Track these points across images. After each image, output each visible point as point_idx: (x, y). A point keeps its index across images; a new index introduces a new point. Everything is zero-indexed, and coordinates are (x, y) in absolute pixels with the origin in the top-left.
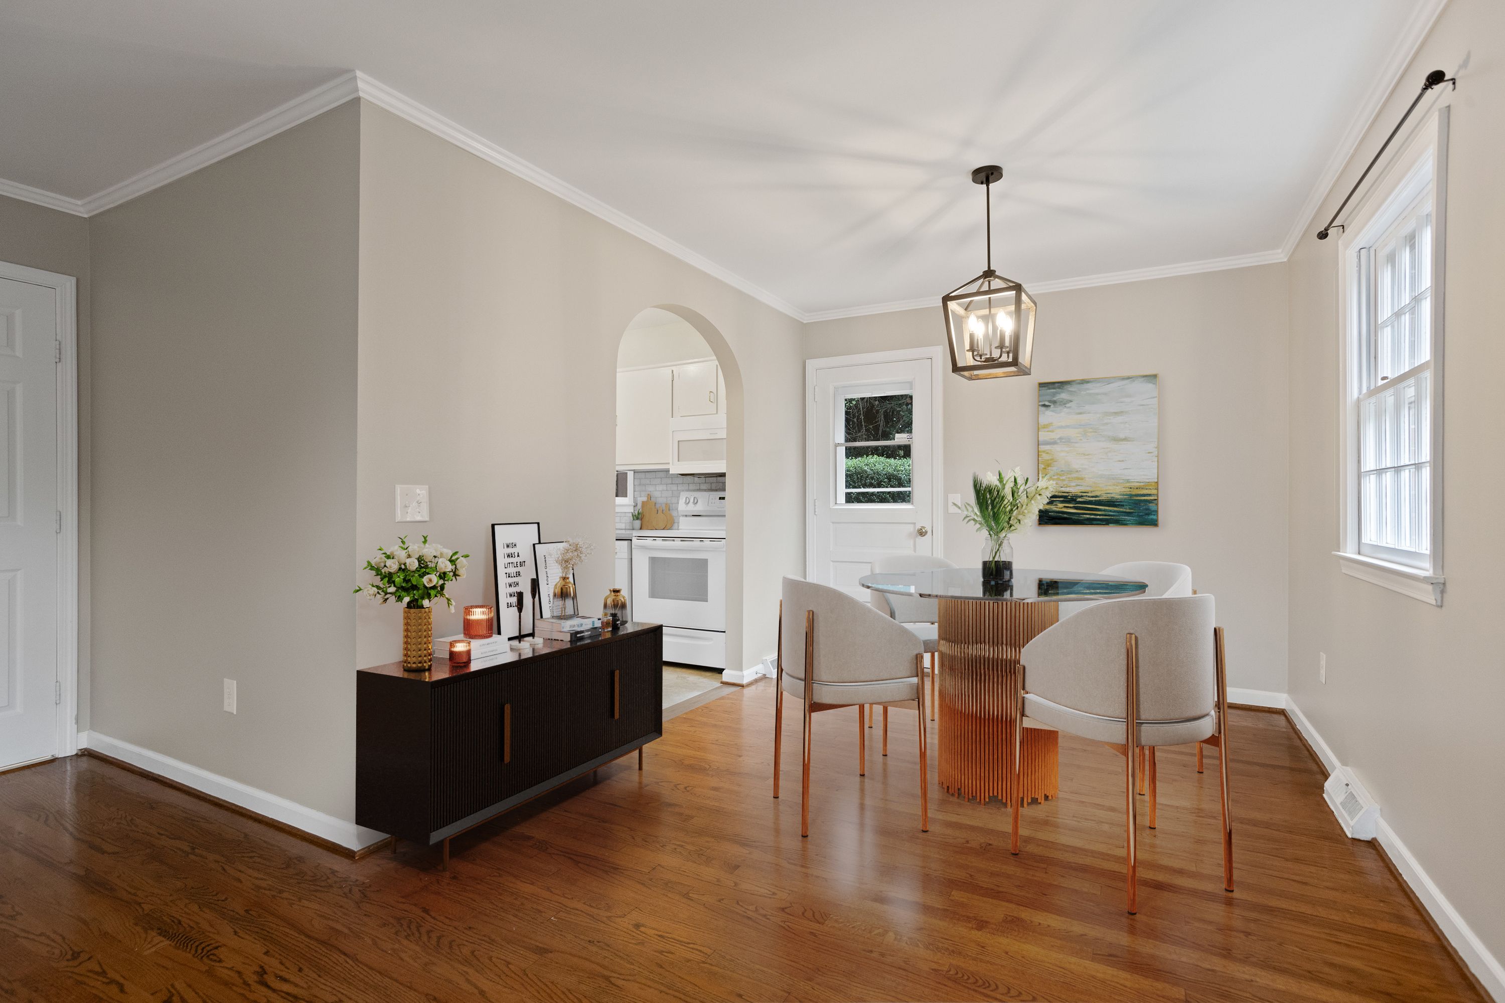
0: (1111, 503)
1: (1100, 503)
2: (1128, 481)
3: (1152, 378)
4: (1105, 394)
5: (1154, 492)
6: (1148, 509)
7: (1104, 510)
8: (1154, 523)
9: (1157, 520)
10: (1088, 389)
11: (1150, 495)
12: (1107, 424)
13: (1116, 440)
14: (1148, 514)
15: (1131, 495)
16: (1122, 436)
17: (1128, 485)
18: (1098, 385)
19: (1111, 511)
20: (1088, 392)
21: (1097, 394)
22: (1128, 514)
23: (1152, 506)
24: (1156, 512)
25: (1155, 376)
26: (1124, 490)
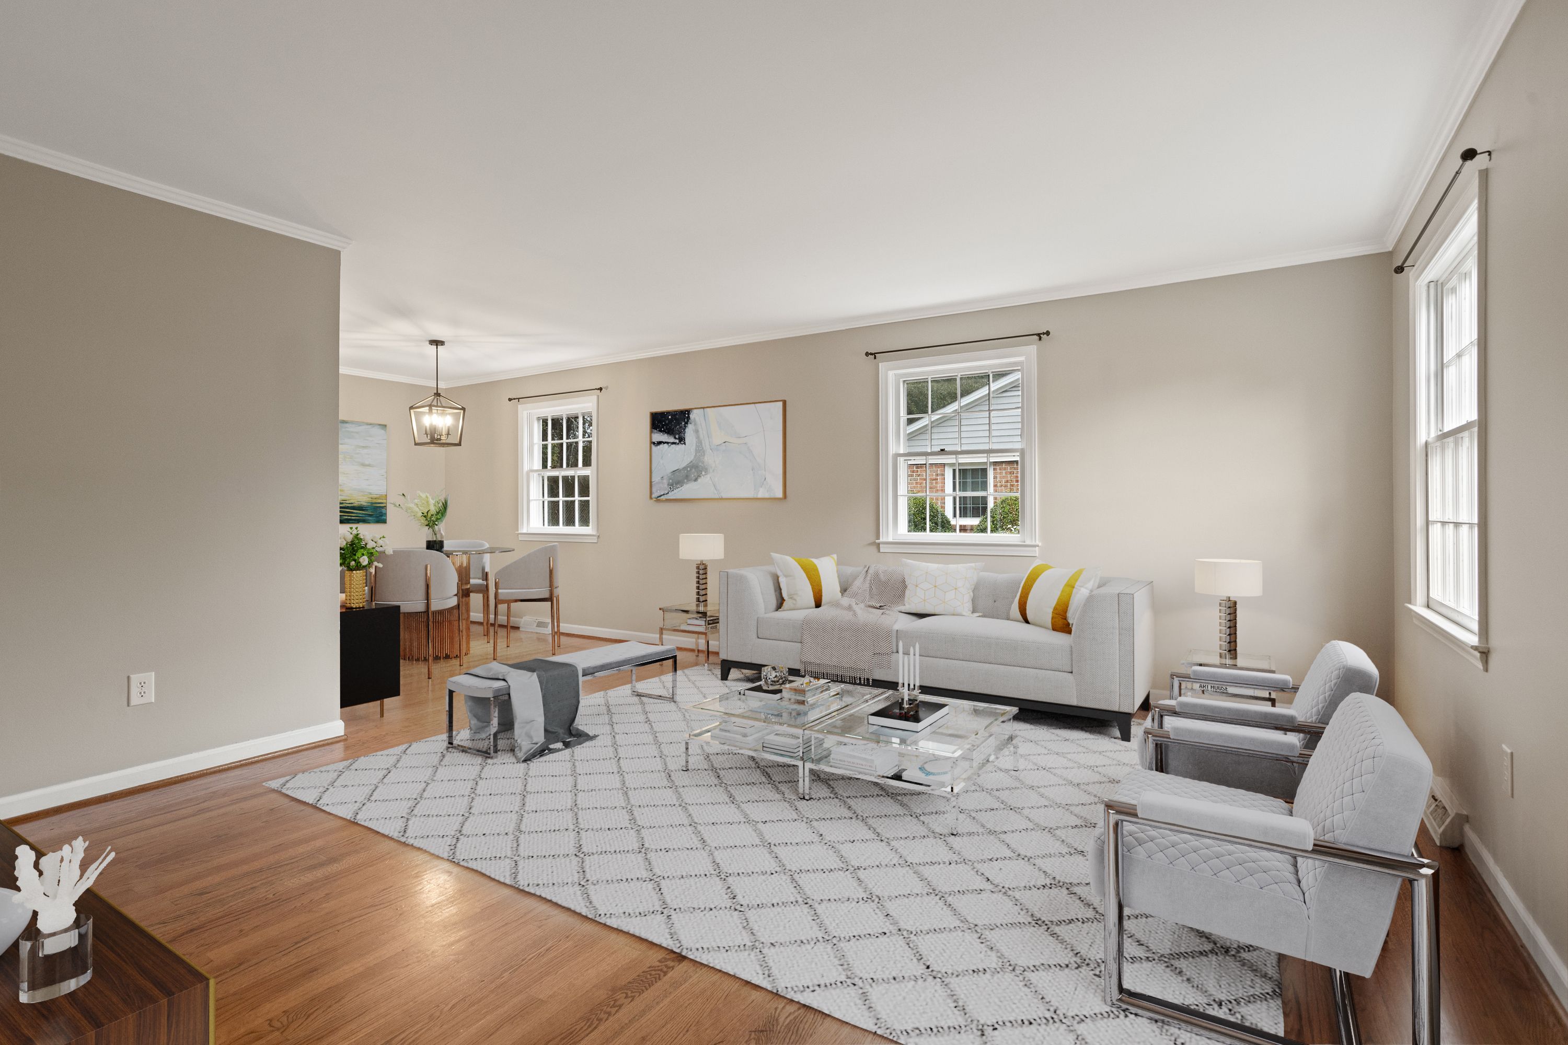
0: (360, 508)
1: (354, 508)
2: (370, 493)
3: (384, 426)
4: (357, 433)
5: (384, 501)
6: (381, 513)
7: (357, 513)
8: (384, 522)
9: (386, 520)
10: (346, 428)
11: (382, 503)
12: (358, 453)
13: (363, 465)
14: (382, 516)
15: (372, 503)
16: (367, 463)
17: (371, 496)
18: (354, 425)
19: (360, 514)
20: (347, 429)
21: (352, 432)
22: (370, 515)
23: (383, 511)
24: (386, 514)
25: (385, 426)
26: (368, 499)
